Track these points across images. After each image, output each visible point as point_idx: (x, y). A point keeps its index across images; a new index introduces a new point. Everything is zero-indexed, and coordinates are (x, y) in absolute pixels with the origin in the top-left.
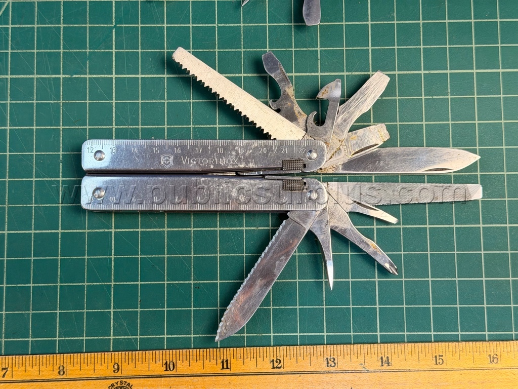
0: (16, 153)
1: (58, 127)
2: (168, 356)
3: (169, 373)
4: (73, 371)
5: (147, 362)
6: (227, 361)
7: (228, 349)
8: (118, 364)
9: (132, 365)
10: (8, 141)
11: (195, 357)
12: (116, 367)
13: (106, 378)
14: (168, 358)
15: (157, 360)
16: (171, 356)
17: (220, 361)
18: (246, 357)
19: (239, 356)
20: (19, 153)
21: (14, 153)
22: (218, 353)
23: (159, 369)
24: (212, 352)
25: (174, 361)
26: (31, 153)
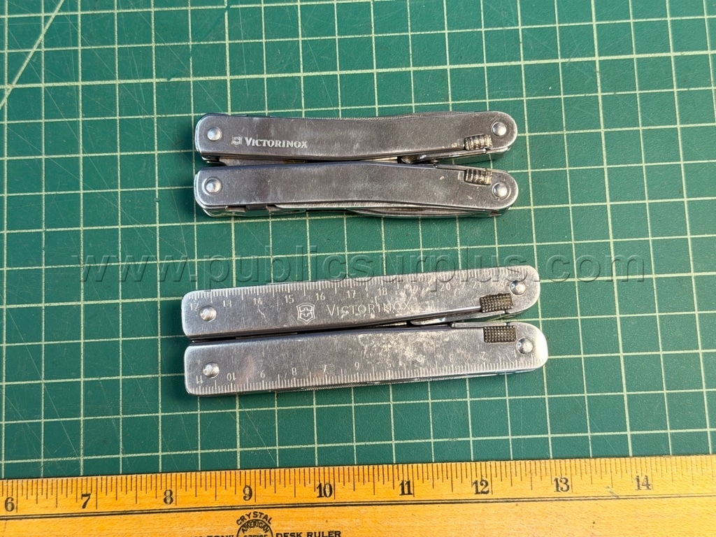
0: (93, 191)
1: (152, 152)
2: (322, 475)
3: (323, 500)
4: (184, 497)
5: (293, 485)
6: (408, 483)
7: (410, 465)
8: (249, 488)
9: (270, 488)
10: (81, 173)
11: (361, 477)
12: (247, 491)
13: (232, 508)
14: (322, 479)
15: (307, 482)
16: (327, 475)
17: (398, 483)
18: (436, 477)
19: (425, 475)
20: (97, 191)
21: (91, 191)
22: (396, 470)
23: (310, 495)
24: (386, 470)
25: (332, 483)
26: (114, 190)
